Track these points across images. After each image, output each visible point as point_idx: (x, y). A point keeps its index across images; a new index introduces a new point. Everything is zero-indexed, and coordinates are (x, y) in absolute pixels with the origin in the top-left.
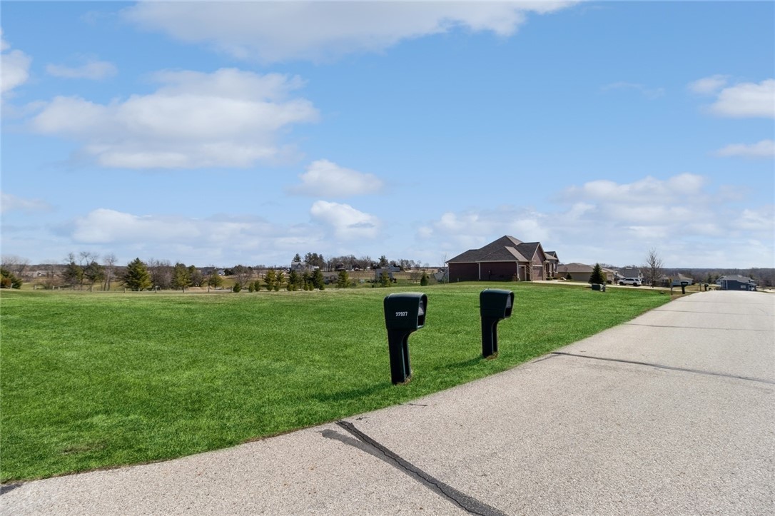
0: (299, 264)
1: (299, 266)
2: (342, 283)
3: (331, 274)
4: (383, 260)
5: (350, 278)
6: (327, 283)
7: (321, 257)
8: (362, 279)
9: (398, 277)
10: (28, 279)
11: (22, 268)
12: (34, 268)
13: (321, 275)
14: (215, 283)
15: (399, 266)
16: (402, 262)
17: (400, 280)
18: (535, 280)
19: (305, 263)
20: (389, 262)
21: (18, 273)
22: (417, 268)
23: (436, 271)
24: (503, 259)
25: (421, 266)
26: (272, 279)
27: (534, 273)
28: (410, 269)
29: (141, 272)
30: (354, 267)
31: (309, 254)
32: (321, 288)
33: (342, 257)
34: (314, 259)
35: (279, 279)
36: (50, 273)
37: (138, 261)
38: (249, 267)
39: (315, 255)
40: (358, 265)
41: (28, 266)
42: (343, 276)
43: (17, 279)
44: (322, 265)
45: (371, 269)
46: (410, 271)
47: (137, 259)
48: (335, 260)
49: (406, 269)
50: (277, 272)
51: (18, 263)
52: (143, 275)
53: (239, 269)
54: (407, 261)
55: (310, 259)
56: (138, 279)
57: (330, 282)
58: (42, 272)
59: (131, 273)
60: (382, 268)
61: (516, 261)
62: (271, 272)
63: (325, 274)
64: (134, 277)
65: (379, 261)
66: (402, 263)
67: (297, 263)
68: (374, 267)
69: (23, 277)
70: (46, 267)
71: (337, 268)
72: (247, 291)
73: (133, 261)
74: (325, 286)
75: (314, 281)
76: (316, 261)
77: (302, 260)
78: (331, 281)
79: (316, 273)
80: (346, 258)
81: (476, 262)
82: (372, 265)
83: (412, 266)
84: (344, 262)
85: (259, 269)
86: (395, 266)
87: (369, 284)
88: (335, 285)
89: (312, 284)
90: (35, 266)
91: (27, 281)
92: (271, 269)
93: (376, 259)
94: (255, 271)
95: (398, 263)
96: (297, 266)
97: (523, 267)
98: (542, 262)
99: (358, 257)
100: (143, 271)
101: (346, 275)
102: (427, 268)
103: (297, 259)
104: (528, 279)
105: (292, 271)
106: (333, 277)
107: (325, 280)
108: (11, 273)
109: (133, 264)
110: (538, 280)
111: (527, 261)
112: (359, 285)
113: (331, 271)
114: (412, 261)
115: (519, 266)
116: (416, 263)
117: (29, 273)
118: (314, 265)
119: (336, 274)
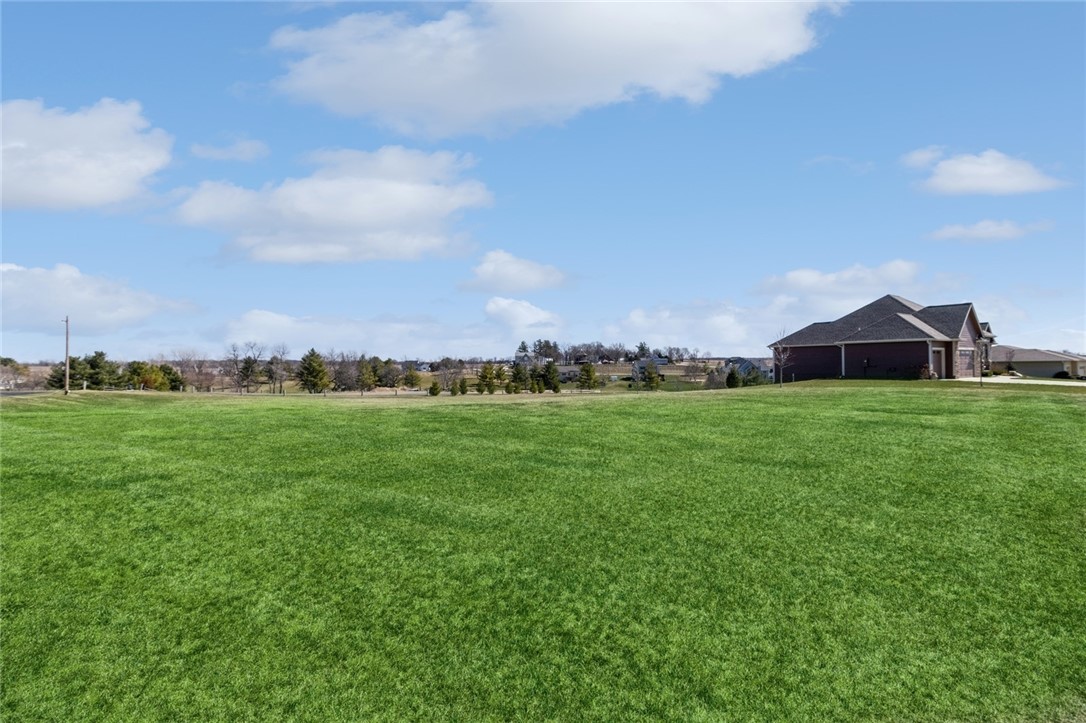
0: (526, 355)
1: (526, 358)
2: (586, 382)
3: (570, 368)
4: (642, 349)
5: (597, 374)
6: (564, 382)
7: (555, 346)
8: (614, 376)
9: (666, 372)
13: (556, 371)
14: (411, 382)
15: (666, 357)
16: (671, 351)
17: (671, 377)
18: (962, 376)
19: (533, 354)
20: (651, 351)
22: (693, 359)
23: (723, 364)
24: (896, 337)
25: (699, 356)
26: (489, 376)
27: (959, 362)
28: (682, 360)
29: (317, 368)
30: (601, 358)
31: (539, 341)
32: (556, 389)
33: (585, 345)
34: (546, 349)
35: (498, 376)
37: (313, 353)
38: (460, 361)
39: (547, 342)
40: (608, 356)
41: (207, 362)
42: (588, 371)
44: (557, 356)
45: (625, 361)
46: (683, 364)
47: (313, 350)
48: (575, 349)
49: (677, 361)
50: (496, 366)
51: (197, 359)
52: (320, 372)
53: (446, 363)
54: (678, 350)
55: (541, 348)
56: (315, 377)
57: (568, 379)
59: (306, 368)
60: (642, 359)
61: (927, 339)
62: (488, 366)
63: (562, 368)
64: (311, 374)
65: (637, 350)
66: (670, 353)
67: (523, 354)
68: (630, 358)
71: (577, 360)
72: (449, 393)
73: (307, 353)
74: (560, 385)
75: (546, 380)
76: (548, 351)
77: (529, 350)
78: (570, 379)
79: (549, 367)
80: (590, 346)
81: (836, 343)
82: (626, 355)
83: (686, 356)
84: (587, 352)
85: (473, 362)
86: (660, 356)
87: (625, 383)
88: (575, 384)
89: (542, 383)
92: (489, 362)
93: (632, 347)
94: (467, 366)
95: (665, 353)
96: (522, 359)
97: (939, 352)
98: (974, 341)
99: (607, 345)
100: (320, 366)
101: (592, 369)
102: (709, 359)
103: (523, 348)
104: (950, 374)
105: (515, 365)
106: (572, 374)
107: (561, 377)
109: (307, 357)
110: (966, 375)
111: (947, 339)
112: (610, 385)
113: (570, 364)
114: (686, 350)
115: (931, 349)
116: (692, 352)
118: (546, 356)
119: (576, 369)
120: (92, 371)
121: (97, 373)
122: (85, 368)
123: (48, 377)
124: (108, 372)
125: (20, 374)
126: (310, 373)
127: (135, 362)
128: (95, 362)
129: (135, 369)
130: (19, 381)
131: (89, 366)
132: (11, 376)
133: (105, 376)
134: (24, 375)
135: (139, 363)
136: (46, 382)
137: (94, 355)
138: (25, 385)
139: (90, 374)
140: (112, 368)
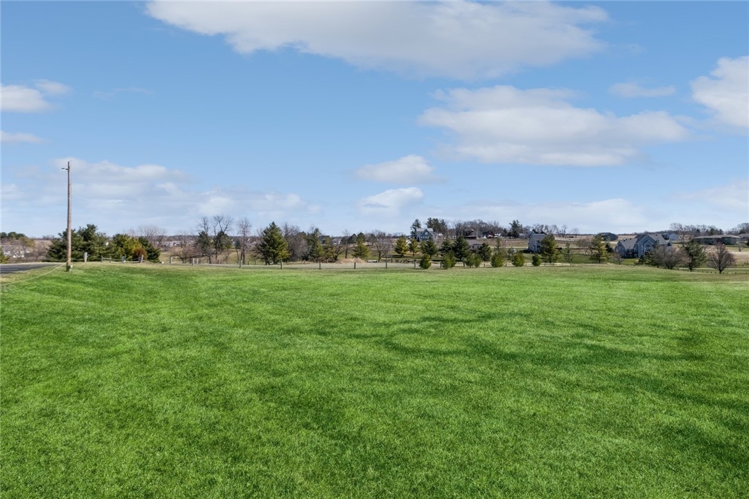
0: (427, 231)
1: (425, 233)
4: (515, 225)
8: (514, 249)
10: (166, 248)
11: (160, 239)
12: (170, 239)
21: (158, 243)
26: (403, 248)
29: (277, 240)
30: (485, 233)
33: (470, 222)
34: (438, 225)
35: (412, 249)
36: (183, 243)
37: (273, 227)
39: (436, 220)
40: (490, 232)
43: (155, 247)
47: (273, 223)
52: (280, 244)
56: (274, 248)
58: (178, 242)
59: (267, 241)
67: (417, 230)
69: (162, 247)
70: (180, 238)
71: (467, 235)
73: (269, 227)
75: (457, 252)
76: (441, 227)
79: (461, 241)
90: (171, 237)
91: (165, 251)
96: (423, 233)
100: (280, 238)
103: (417, 225)
108: (150, 242)
109: (268, 230)
117: (167, 243)
120: (85, 242)
121: (89, 245)
122: (79, 240)
123: (48, 248)
124: (98, 243)
125: (27, 246)
126: (272, 245)
127: (118, 235)
128: (87, 234)
129: (119, 240)
130: (28, 252)
131: (83, 238)
132: (21, 247)
133: (96, 248)
134: (30, 246)
135: (122, 236)
136: (47, 251)
137: (87, 228)
138: (31, 255)
139: (83, 245)
140: (102, 240)
